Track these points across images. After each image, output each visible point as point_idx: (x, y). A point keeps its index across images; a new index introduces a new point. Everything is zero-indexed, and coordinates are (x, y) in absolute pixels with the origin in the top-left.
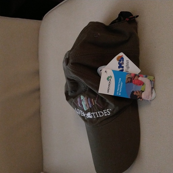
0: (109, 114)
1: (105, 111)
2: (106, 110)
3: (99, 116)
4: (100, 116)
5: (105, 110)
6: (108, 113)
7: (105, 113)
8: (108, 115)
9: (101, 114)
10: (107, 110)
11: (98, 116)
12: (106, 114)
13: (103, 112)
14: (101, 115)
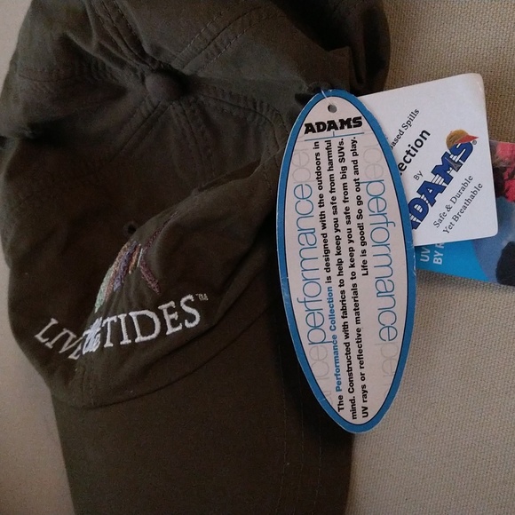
0: (196, 323)
1: (170, 311)
2: (178, 303)
3: (132, 335)
4: (140, 338)
5: (172, 304)
6: (184, 316)
7: (168, 318)
8: (188, 325)
9: (147, 326)
10: (184, 300)
11: (126, 341)
12: (174, 323)
13: (160, 315)
14: (143, 334)
